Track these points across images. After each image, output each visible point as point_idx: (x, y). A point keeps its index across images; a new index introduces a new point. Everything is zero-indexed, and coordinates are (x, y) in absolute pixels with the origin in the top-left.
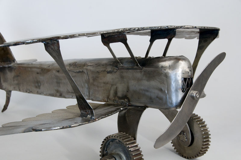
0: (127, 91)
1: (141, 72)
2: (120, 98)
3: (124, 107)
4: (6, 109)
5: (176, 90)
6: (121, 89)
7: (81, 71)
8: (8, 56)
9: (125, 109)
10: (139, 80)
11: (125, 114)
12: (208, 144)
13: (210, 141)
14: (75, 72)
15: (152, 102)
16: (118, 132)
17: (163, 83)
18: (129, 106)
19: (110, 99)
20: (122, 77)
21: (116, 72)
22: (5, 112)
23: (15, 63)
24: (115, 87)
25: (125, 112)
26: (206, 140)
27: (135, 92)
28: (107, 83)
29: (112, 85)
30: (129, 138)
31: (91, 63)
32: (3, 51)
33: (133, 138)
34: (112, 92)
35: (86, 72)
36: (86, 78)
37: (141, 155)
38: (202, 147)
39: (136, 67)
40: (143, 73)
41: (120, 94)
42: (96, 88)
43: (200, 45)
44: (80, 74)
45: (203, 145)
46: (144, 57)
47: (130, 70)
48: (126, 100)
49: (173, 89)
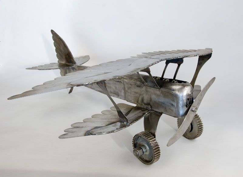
0: (150, 101)
1: (159, 91)
2: (145, 104)
3: (148, 112)
4: (72, 92)
5: (182, 107)
6: (146, 98)
7: (120, 81)
8: (71, 59)
9: (149, 113)
10: (158, 96)
11: (148, 116)
12: (202, 130)
13: (203, 128)
14: (115, 81)
15: (167, 111)
16: (144, 131)
17: (173, 101)
18: (151, 110)
19: (139, 103)
20: (147, 91)
21: (143, 87)
22: (70, 94)
23: (76, 65)
24: (142, 96)
25: (149, 115)
26: (200, 127)
27: (155, 102)
28: (137, 93)
29: (140, 95)
30: (151, 136)
31: (126, 77)
32: (68, 56)
33: (154, 137)
34: (140, 99)
35: (123, 82)
36: (123, 86)
37: (158, 145)
38: (198, 134)
39: (156, 87)
40: (161, 91)
41: (145, 101)
42: (130, 94)
43: (199, 62)
44: (119, 83)
45: (199, 131)
46: (161, 77)
47: (152, 88)
48: (149, 106)
49: (180, 106)
